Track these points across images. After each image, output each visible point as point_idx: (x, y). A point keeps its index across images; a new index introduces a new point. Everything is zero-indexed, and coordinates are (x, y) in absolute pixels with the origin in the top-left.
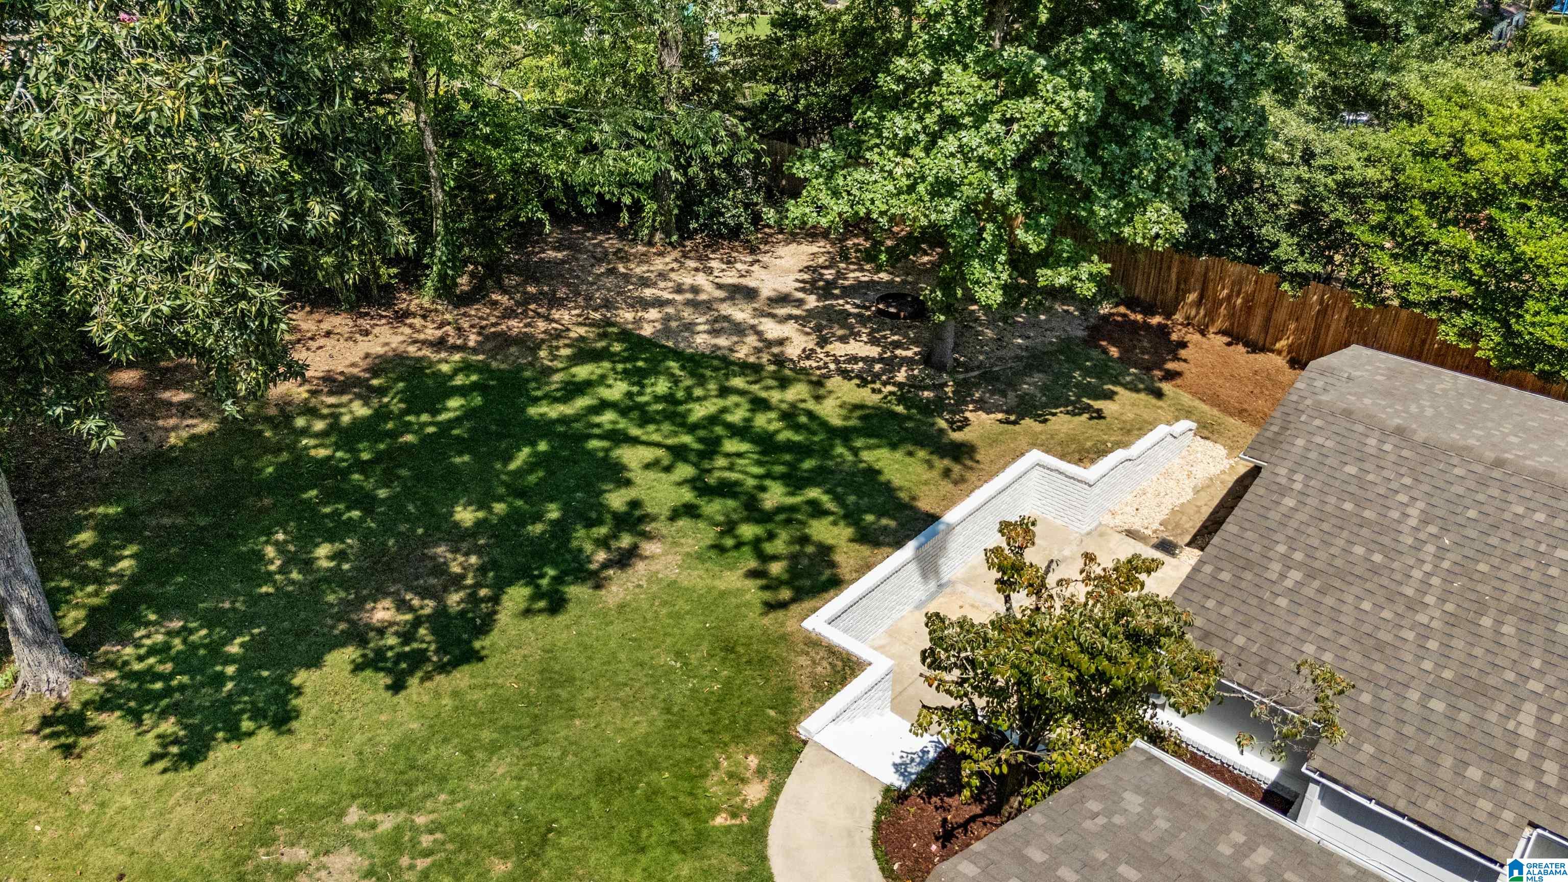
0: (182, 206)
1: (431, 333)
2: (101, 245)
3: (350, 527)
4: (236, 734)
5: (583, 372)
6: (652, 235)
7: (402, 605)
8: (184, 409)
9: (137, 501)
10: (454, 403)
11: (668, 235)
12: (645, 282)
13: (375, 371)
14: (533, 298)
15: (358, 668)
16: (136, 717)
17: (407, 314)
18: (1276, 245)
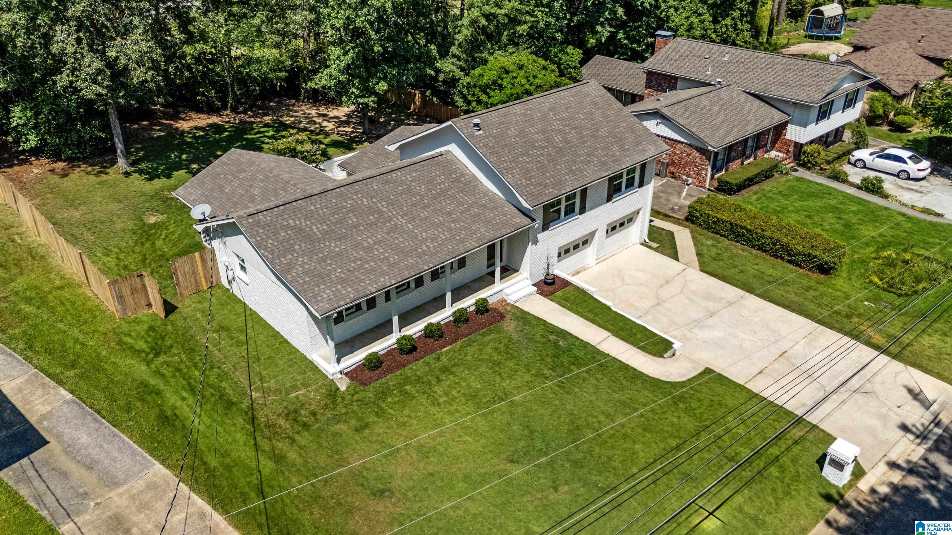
0: (147, 64)
1: (227, 119)
2: (135, 69)
3: (192, 153)
4: (159, 178)
5: (262, 129)
6: (304, 99)
7: (199, 165)
8: (159, 130)
9: (146, 144)
10: (226, 134)
11: (309, 99)
12: (296, 112)
13: (208, 126)
14: (260, 114)
15: (186, 173)
16: (141, 175)
17: (223, 115)
18: (457, 102)
